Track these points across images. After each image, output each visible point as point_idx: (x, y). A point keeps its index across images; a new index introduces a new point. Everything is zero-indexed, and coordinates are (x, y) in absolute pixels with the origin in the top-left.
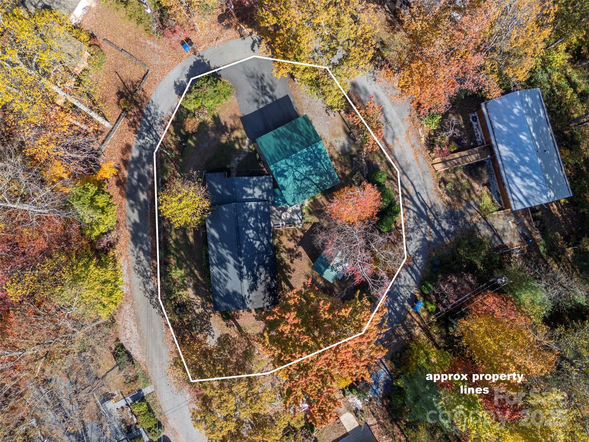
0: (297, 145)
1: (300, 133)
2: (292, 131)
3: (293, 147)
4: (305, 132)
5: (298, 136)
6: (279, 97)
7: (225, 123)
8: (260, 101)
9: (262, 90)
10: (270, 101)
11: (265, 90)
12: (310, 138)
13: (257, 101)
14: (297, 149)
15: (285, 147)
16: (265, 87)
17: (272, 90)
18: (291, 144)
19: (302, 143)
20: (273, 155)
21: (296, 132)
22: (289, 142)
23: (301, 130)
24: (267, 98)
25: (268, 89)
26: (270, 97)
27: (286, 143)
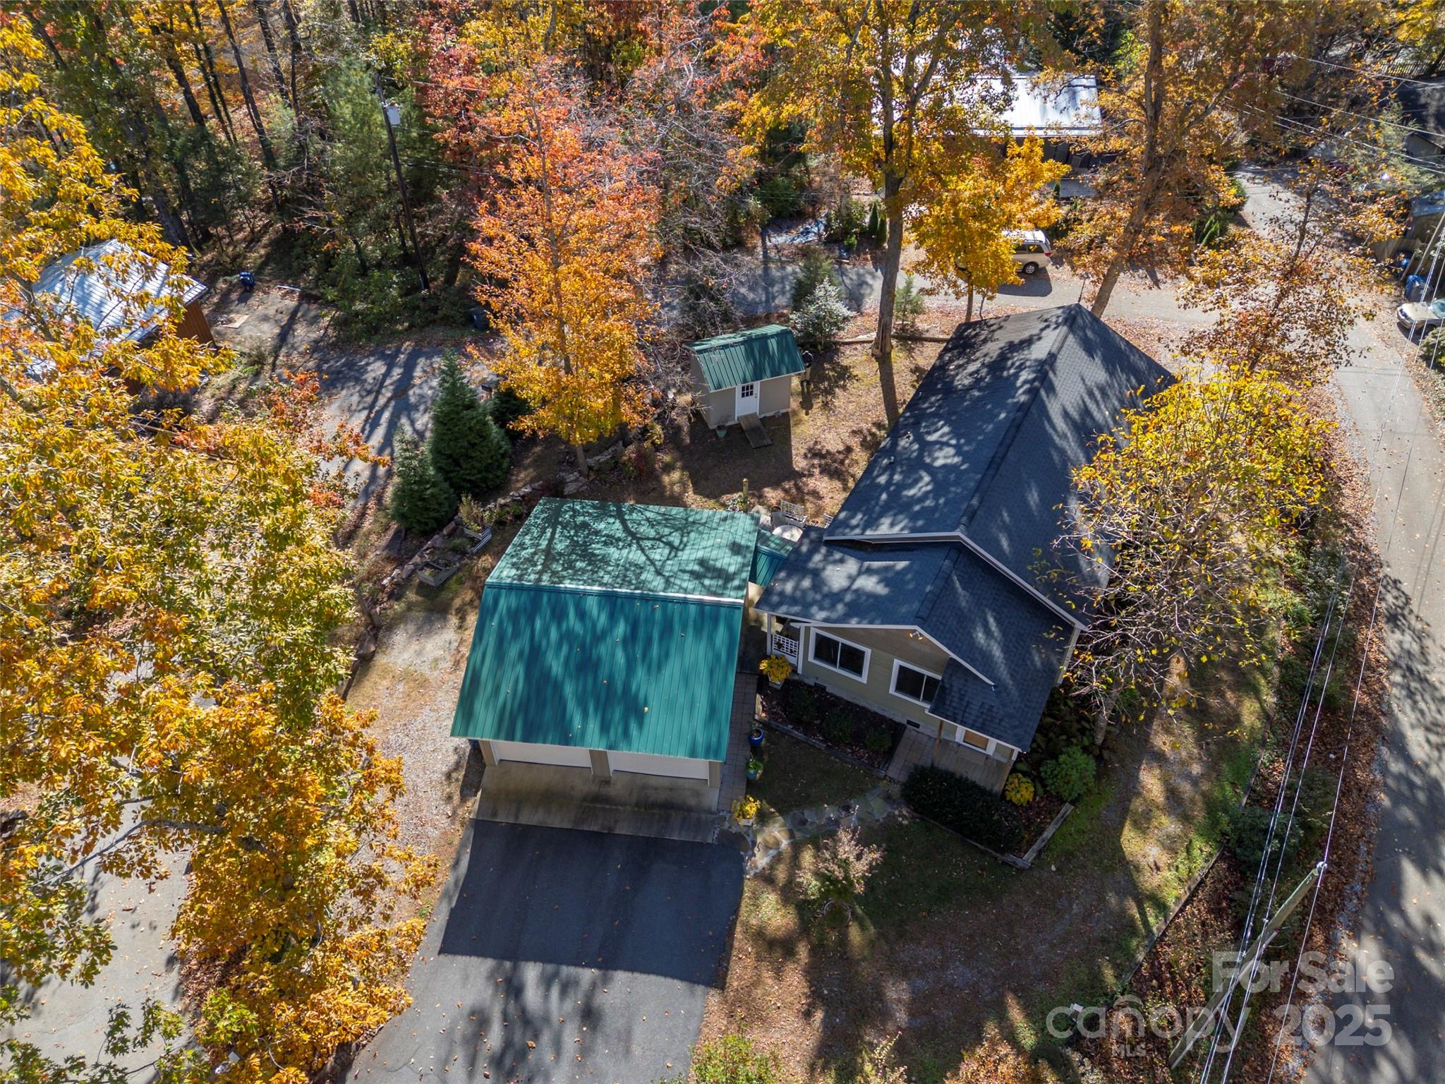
0: (582, 614)
1: (533, 657)
2: (558, 688)
3: (603, 620)
4: (513, 652)
5: (550, 656)
6: (480, 967)
7: (807, 1015)
8: (574, 1002)
9: (523, 1053)
10: (531, 973)
11: (508, 1044)
12: (514, 615)
13: (590, 1016)
14: (592, 604)
15: (629, 640)
16: (497, 1062)
17: (479, 1020)
18: (599, 638)
19: (559, 615)
20: (698, 631)
21: (546, 675)
22: (603, 649)
23: (520, 669)
24: (532, 996)
25: (494, 1039)
26: (513, 989)
27: (614, 655)
